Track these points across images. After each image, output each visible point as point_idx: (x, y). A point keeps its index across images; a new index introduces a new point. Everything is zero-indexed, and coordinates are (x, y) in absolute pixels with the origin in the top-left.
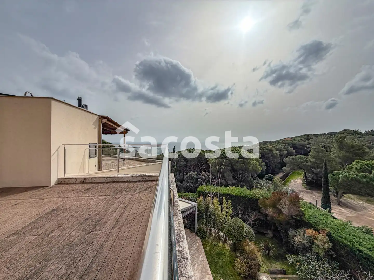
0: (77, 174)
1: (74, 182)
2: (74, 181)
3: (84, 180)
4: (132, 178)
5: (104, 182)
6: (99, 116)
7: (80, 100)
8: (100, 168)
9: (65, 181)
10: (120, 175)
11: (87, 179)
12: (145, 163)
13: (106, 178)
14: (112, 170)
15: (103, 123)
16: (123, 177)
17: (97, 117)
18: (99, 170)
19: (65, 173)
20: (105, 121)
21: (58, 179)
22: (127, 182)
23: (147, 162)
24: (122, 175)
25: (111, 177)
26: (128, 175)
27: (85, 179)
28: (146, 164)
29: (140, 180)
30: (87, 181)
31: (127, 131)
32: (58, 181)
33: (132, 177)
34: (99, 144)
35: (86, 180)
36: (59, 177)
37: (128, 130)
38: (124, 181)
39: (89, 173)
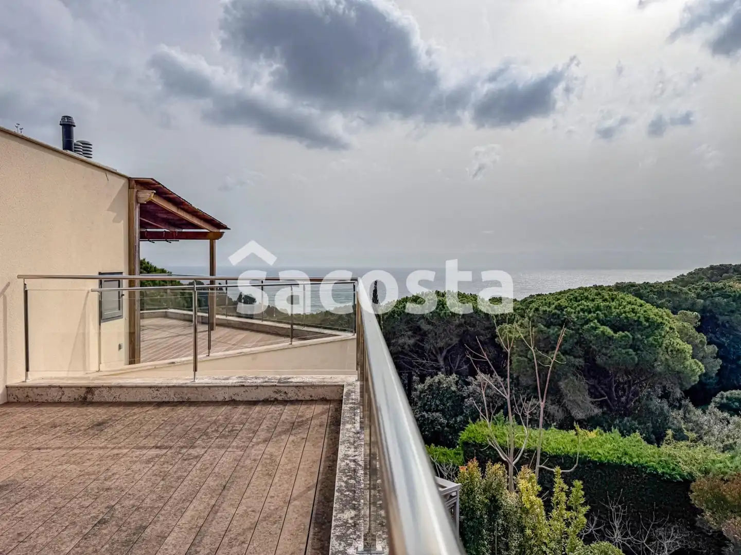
0: (63, 374)
1: (56, 399)
2: (54, 395)
3: (87, 392)
4: (243, 389)
5: (149, 403)
6: (129, 179)
7: (67, 126)
8: (133, 357)
9: (27, 396)
10: (204, 378)
11: (97, 392)
12: (283, 339)
13: (158, 388)
14: (173, 363)
15: (141, 204)
16: (209, 387)
17: (123, 181)
18: (131, 363)
19: (27, 370)
20: (147, 195)
21: (7, 387)
22: (224, 403)
23: (288, 336)
24: (210, 381)
25: (174, 387)
26: (227, 379)
27: (90, 389)
28: (285, 343)
29: (266, 396)
30: (96, 398)
31: (221, 231)
32: (8, 395)
33: (243, 386)
34: (130, 274)
35: (93, 394)
36: (9, 383)
37: (226, 228)
38: (214, 399)
39: (99, 371)
